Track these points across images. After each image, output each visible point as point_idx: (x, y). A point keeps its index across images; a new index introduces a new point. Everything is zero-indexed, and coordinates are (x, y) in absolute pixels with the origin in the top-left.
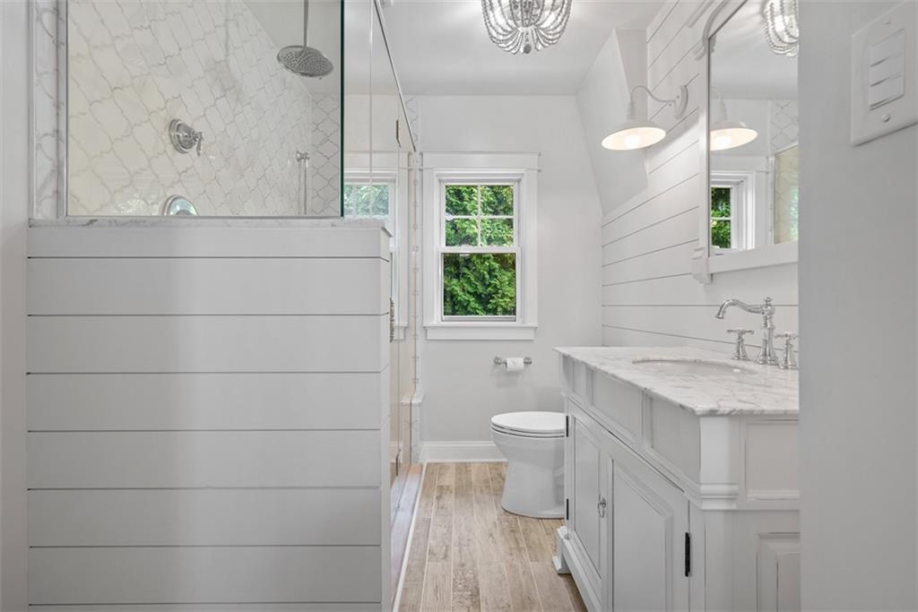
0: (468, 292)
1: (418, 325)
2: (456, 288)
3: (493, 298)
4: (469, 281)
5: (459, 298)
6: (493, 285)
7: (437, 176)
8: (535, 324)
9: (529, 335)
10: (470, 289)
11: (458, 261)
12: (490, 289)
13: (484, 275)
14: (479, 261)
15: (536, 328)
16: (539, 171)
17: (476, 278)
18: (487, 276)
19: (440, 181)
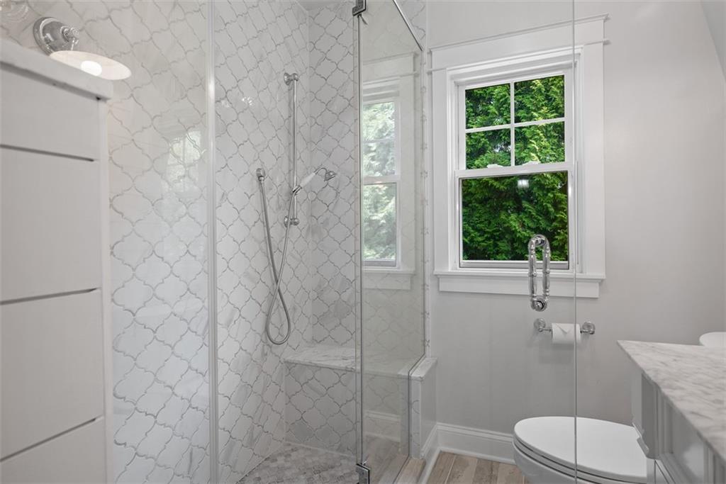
0: (529, 228)
1: (427, 274)
2: (513, 224)
3: (559, 234)
4: (531, 216)
5: (518, 235)
6: (559, 219)
7: (452, 78)
8: (601, 274)
9: (593, 291)
10: (531, 225)
11: (516, 194)
12: (555, 224)
13: (547, 208)
14: (541, 193)
15: (602, 280)
16: (605, 43)
17: (539, 212)
18: (552, 209)
19: (458, 85)
